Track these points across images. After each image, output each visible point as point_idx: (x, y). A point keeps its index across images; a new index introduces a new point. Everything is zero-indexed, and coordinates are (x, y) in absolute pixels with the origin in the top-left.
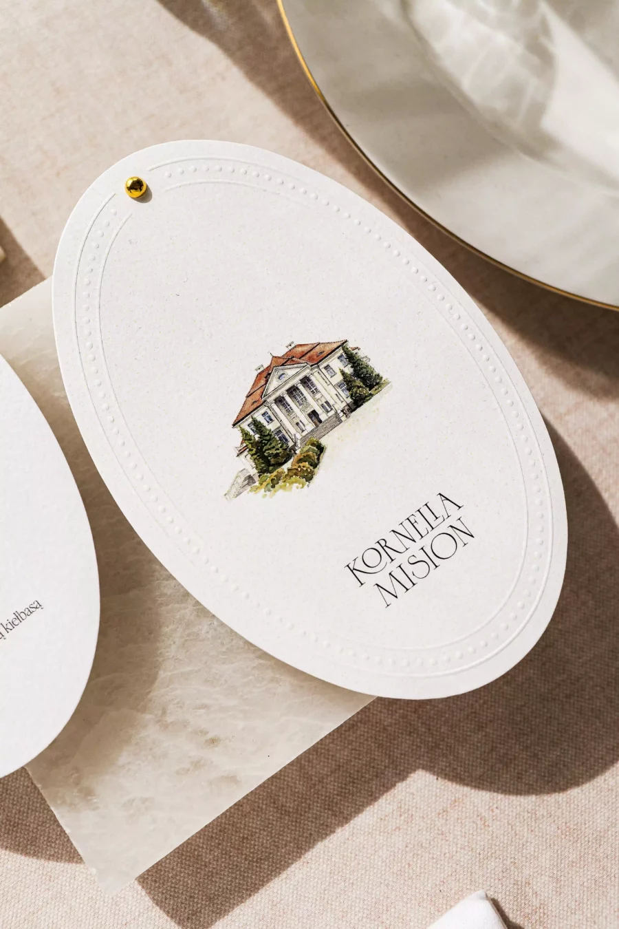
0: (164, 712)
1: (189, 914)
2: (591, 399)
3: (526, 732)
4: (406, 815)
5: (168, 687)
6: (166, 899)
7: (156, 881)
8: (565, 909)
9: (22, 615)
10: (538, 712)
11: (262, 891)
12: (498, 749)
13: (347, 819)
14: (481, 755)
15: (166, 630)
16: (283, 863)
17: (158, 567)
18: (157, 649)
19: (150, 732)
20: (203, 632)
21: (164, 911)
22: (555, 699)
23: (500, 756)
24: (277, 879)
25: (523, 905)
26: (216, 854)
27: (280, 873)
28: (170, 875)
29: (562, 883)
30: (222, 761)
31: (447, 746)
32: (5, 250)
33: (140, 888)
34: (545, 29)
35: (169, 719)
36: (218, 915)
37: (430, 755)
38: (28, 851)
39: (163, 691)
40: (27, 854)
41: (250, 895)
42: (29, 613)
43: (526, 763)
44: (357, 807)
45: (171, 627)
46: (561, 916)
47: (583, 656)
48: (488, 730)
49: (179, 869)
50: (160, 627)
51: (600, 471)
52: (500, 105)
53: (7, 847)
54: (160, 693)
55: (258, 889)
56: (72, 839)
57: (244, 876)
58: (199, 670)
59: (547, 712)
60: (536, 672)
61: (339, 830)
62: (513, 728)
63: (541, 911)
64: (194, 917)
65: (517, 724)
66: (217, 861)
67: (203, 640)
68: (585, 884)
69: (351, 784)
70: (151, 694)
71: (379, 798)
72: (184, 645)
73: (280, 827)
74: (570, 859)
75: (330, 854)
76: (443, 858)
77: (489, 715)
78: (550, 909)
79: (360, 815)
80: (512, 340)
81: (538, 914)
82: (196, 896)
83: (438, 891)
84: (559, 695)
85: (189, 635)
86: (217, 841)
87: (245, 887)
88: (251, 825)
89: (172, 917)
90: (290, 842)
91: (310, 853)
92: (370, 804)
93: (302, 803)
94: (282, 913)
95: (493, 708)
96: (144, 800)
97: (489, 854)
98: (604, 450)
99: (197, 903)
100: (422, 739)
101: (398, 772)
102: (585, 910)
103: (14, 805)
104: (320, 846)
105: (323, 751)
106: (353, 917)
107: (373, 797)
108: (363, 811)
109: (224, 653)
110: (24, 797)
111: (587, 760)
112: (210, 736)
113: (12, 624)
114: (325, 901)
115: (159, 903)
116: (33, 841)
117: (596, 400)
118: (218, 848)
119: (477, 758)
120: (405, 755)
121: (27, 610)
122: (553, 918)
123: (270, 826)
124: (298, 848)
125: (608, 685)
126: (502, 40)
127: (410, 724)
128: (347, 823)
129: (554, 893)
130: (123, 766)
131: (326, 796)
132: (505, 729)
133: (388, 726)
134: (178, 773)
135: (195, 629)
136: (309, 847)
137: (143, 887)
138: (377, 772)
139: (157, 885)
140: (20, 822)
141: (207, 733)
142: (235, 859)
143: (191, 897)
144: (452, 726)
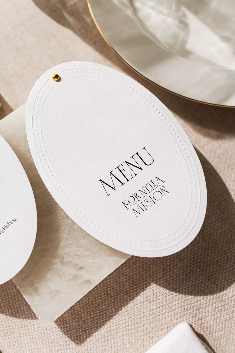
0: (63, 259)
1: (76, 337)
2: (212, 140)
3: (198, 262)
4: (156, 295)
5: (64, 249)
6: (68, 331)
7: (63, 325)
8: (219, 328)
9: (10, 224)
10: (202, 254)
11: (103, 327)
12: (188, 269)
13: (133, 298)
14: (182, 271)
15: (62, 228)
16: (110, 316)
17: (58, 206)
18: (59, 235)
19: (58, 266)
20: (76, 228)
21: (67, 336)
22: (209, 249)
23: (189, 271)
24: (109, 322)
25: (203, 327)
26: (85, 314)
27: (110, 320)
28: (69, 322)
29: (217, 318)
30: (85, 275)
31: (169, 269)
32: (2, 104)
33: (58, 328)
34: (184, 15)
35: (64, 261)
36: (87, 337)
37: (163, 272)
38: (16, 316)
39: (62, 251)
40: (16, 317)
41: (99, 329)
42: (12, 223)
43: (199, 273)
44: (137, 293)
45: (64, 227)
46: (218, 331)
47: (218, 232)
48: (184, 262)
49: (72, 320)
50: (60, 227)
51: (218, 165)
52: (171, 42)
53: (8, 315)
54: (61, 251)
55: (102, 326)
56: (31, 307)
57: (96, 322)
58: (75, 242)
59: (206, 254)
60: (200, 239)
61: (131, 302)
62: (194, 260)
63: (210, 329)
64: (78, 338)
65: (195, 259)
66: (86, 316)
67: (76, 231)
68: (226, 318)
69: (134, 285)
70: (57, 252)
71: (145, 289)
72: (69, 233)
73: (109, 302)
74: (219, 309)
75: (128, 311)
76: (171, 311)
77: (184, 256)
78: (213, 328)
79: (138, 296)
80: (182, 122)
81: (209, 330)
82: (79, 330)
83: (170, 323)
84: (210, 247)
85: (70, 230)
86: (85, 309)
87: (97, 326)
88: (98, 302)
89: (70, 338)
90: (113, 308)
91: (121, 311)
92: (142, 292)
93: (117, 292)
94: (111, 335)
95: (185, 254)
96: (57, 291)
97: (188, 308)
98: (219, 158)
99: (79, 333)
100: (160, 266)
101: (152, 279)
102: (226, 328)
103: (10, 299)
104: (124, 309)
105: (123, 273)
106: (138, 335)
107: (143, 289)
108: (140, 294)
109: (83, 235)
110: (14, 296)
111: (223, 271)
112: (79, 266)
113: (6, 227)
114: (127, 329)
115: (65, 333)
116: (18, 312)
117: (214, 140)
118: (86, 311)
119: (181, 272)
120: (154, 273)
121: (11, 222)
122: (215, 332)
123: (105, 302)
124: (116, 310)
125: (228, 242)
126: (170, 20)
127: (155, 261)
128: (134, 299)
129: (214, 322)
130: (49, 279)
131: (125, 290)
132: (191, 261)
133: (147, 262)
134: (69, 280)
135: (73, 228)
136: (120, 309)
137: (59, 327)
138: (144, 280)
139: (64, 326)
140: (13, 305)
141: (79, 265)
142: (93, 315)
143: (77, 330)
144: (170, 261)
